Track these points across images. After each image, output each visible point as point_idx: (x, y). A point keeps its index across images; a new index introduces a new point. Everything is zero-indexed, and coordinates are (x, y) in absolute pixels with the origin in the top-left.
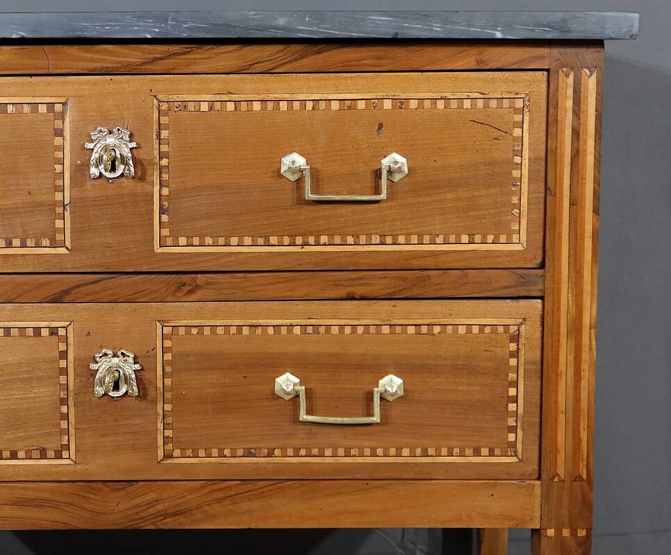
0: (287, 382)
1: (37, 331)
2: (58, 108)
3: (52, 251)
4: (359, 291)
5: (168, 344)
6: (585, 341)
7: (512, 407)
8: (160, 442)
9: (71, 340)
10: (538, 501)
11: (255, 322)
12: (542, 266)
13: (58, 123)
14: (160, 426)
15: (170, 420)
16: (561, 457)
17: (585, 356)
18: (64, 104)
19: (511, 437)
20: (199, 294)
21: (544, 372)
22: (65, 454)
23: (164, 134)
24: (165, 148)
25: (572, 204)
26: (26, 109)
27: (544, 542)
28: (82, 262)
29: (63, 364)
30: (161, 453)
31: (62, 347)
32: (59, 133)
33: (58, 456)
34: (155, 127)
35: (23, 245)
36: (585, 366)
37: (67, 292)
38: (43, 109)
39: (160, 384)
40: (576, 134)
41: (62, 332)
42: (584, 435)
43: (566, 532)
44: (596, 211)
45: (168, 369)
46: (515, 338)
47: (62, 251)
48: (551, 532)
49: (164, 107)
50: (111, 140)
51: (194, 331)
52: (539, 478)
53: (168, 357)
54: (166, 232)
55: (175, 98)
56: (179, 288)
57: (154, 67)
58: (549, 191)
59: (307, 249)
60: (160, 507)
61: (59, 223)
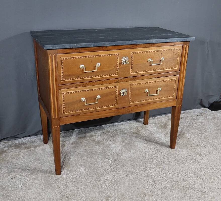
0: (147, 90)
1: (113, 87)
2: (118, 54)
3: (116, 75)
4: (157, 77)
5: (131, 87)
6: (184, 80)
7: (174, 90)
8: (129, 101)
9: (118, 88)
10: (176, 102)
11: (143, 82)
12: (179, 71)
13: (118, 57)
14: (129, 99)
15: (130, 98)
16: (179, 96)
17: (183, 82)
18: (119, 54)
19: (174, 94)
20: (135, 80)
21: (178, 85)
22: (116, 105)
23: (132, 57)
24: (132, 59)
25: (184, 62)
26: (113, 55)
27: (176, 107)
28: (120, 77)
29: (116, 92)
30: (129, 103)
31: (116, 89)
32: (117, 58)
33: (115, 105)
34: (131, 56)
35: (112, 75)
36: (183, 83)
37: (118, 81)
38: (115, 55)
39: (130, 93)
40: (185, 53)
41: (116, 87)
42: (182, 93)
43: (179, 106)
44: (186, 63)
45: (131, 90)
46: (175, 81)
47: (117, 75)
48: (177, 106)
49: (133, 53)
50: (125, 59)
51: (135, 85)
52: (176, 99)
53: (131, 89)
54: (132, 71)
55: (134, 52)
56: (133, 79)
57: (132, 48)
58: (181, 61)
59: (151, 71)
60: (129, 110)
61: (117, 71)
